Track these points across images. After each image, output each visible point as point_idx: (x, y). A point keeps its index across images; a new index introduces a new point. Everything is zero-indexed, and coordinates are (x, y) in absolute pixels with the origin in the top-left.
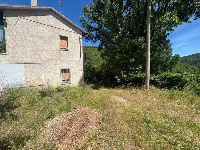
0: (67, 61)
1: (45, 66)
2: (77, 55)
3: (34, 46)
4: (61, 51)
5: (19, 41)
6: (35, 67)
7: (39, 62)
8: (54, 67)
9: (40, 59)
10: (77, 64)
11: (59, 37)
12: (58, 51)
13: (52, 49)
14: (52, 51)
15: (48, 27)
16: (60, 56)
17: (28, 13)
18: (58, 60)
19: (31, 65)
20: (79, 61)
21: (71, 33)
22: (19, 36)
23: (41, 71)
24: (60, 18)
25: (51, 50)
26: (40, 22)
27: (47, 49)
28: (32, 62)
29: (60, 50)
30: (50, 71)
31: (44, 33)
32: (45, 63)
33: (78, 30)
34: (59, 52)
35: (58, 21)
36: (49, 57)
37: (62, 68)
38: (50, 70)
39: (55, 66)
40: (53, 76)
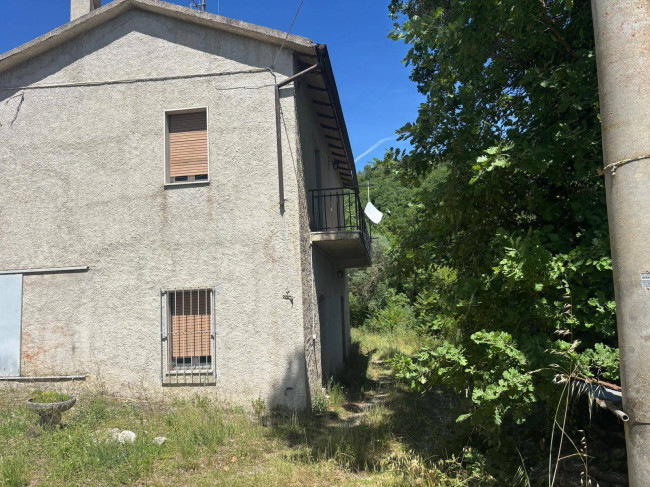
0: (201, 243)
1: (97, 278)
2: (263, 198)
3: (60, 191)
4: (170, 192)
5: (18, 180)
6: (57, 286)
7: (73, 261)
8: (133, 282)
9: (78, 247)
10: (260, 256)
11: (163, 122)
12: (154, 196)
13: (130, 192)
14: (129, 199)
15: (116, 92)
16: (165, 222)
17: (52, 61)
18: (154, 242)
19: (46, 276)
20: (268, 241)
21: (227, 81)
22: (18, 161)
23: (80, 306)
24: (170, 25)
25: (124, 197)
26: (89, 81)
27: (106, 196)
28: (49, 266)
29: (167, 188)
30: (115, 308)
31: (100, 125)
32: (99, 266)
33: (267, 50)
34: (159, 200)
35: (161, 43)
36: (113, 234)
37: (174, 286)
38: (115, 301)
39: (140, 277)
40: (125, 332)
